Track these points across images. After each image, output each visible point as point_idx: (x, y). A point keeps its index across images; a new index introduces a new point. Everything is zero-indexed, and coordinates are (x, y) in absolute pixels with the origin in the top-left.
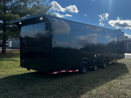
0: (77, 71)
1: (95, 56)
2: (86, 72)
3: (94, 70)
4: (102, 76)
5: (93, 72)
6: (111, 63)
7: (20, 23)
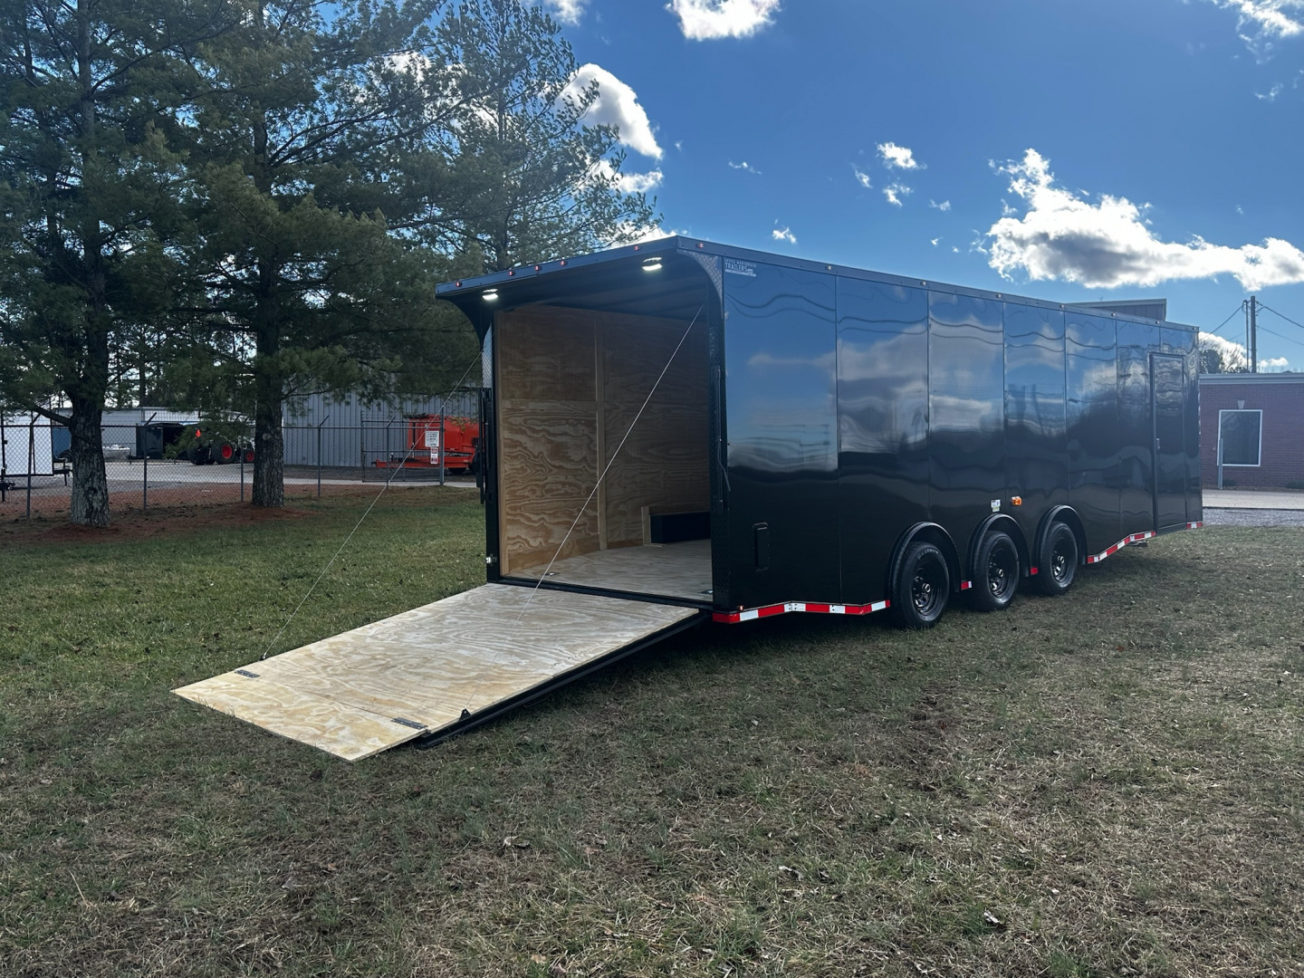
0: (879, 606)
1: (996, 505)
2: (938, 620)
3: (989, 607)
4: (1047, 640)
5: (984, 617)
6: (1104, 555)
7: (486, 298)
